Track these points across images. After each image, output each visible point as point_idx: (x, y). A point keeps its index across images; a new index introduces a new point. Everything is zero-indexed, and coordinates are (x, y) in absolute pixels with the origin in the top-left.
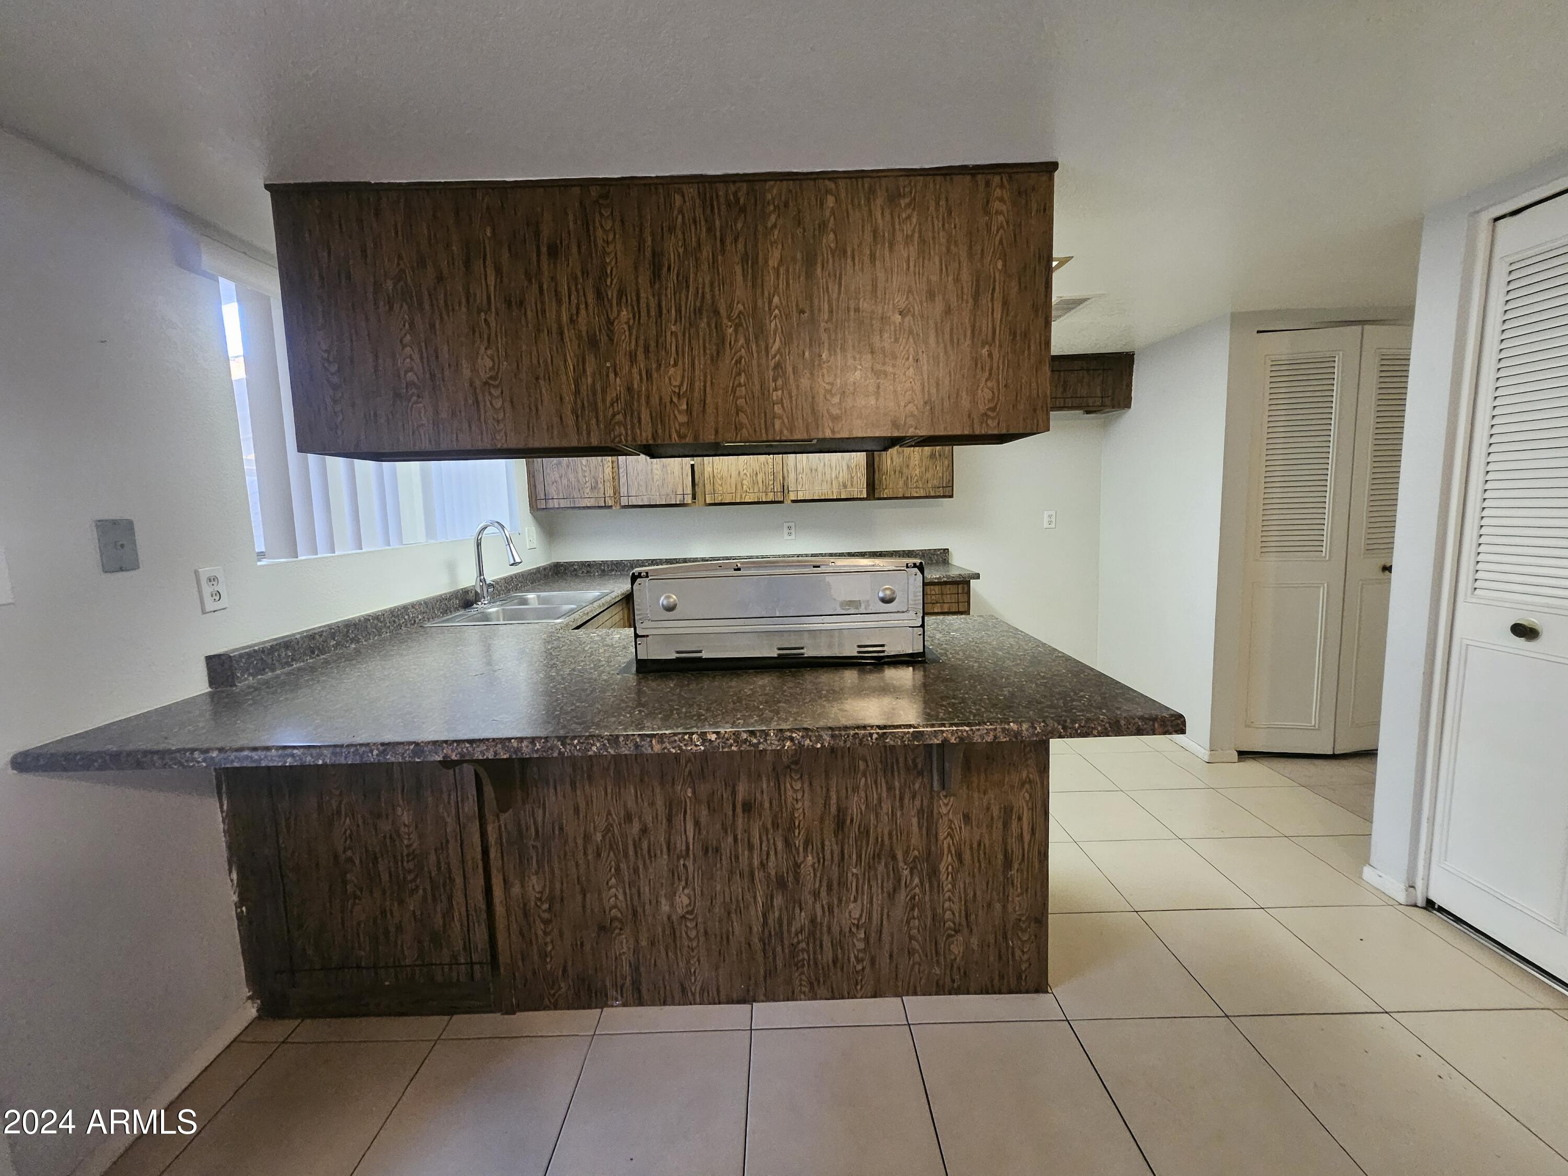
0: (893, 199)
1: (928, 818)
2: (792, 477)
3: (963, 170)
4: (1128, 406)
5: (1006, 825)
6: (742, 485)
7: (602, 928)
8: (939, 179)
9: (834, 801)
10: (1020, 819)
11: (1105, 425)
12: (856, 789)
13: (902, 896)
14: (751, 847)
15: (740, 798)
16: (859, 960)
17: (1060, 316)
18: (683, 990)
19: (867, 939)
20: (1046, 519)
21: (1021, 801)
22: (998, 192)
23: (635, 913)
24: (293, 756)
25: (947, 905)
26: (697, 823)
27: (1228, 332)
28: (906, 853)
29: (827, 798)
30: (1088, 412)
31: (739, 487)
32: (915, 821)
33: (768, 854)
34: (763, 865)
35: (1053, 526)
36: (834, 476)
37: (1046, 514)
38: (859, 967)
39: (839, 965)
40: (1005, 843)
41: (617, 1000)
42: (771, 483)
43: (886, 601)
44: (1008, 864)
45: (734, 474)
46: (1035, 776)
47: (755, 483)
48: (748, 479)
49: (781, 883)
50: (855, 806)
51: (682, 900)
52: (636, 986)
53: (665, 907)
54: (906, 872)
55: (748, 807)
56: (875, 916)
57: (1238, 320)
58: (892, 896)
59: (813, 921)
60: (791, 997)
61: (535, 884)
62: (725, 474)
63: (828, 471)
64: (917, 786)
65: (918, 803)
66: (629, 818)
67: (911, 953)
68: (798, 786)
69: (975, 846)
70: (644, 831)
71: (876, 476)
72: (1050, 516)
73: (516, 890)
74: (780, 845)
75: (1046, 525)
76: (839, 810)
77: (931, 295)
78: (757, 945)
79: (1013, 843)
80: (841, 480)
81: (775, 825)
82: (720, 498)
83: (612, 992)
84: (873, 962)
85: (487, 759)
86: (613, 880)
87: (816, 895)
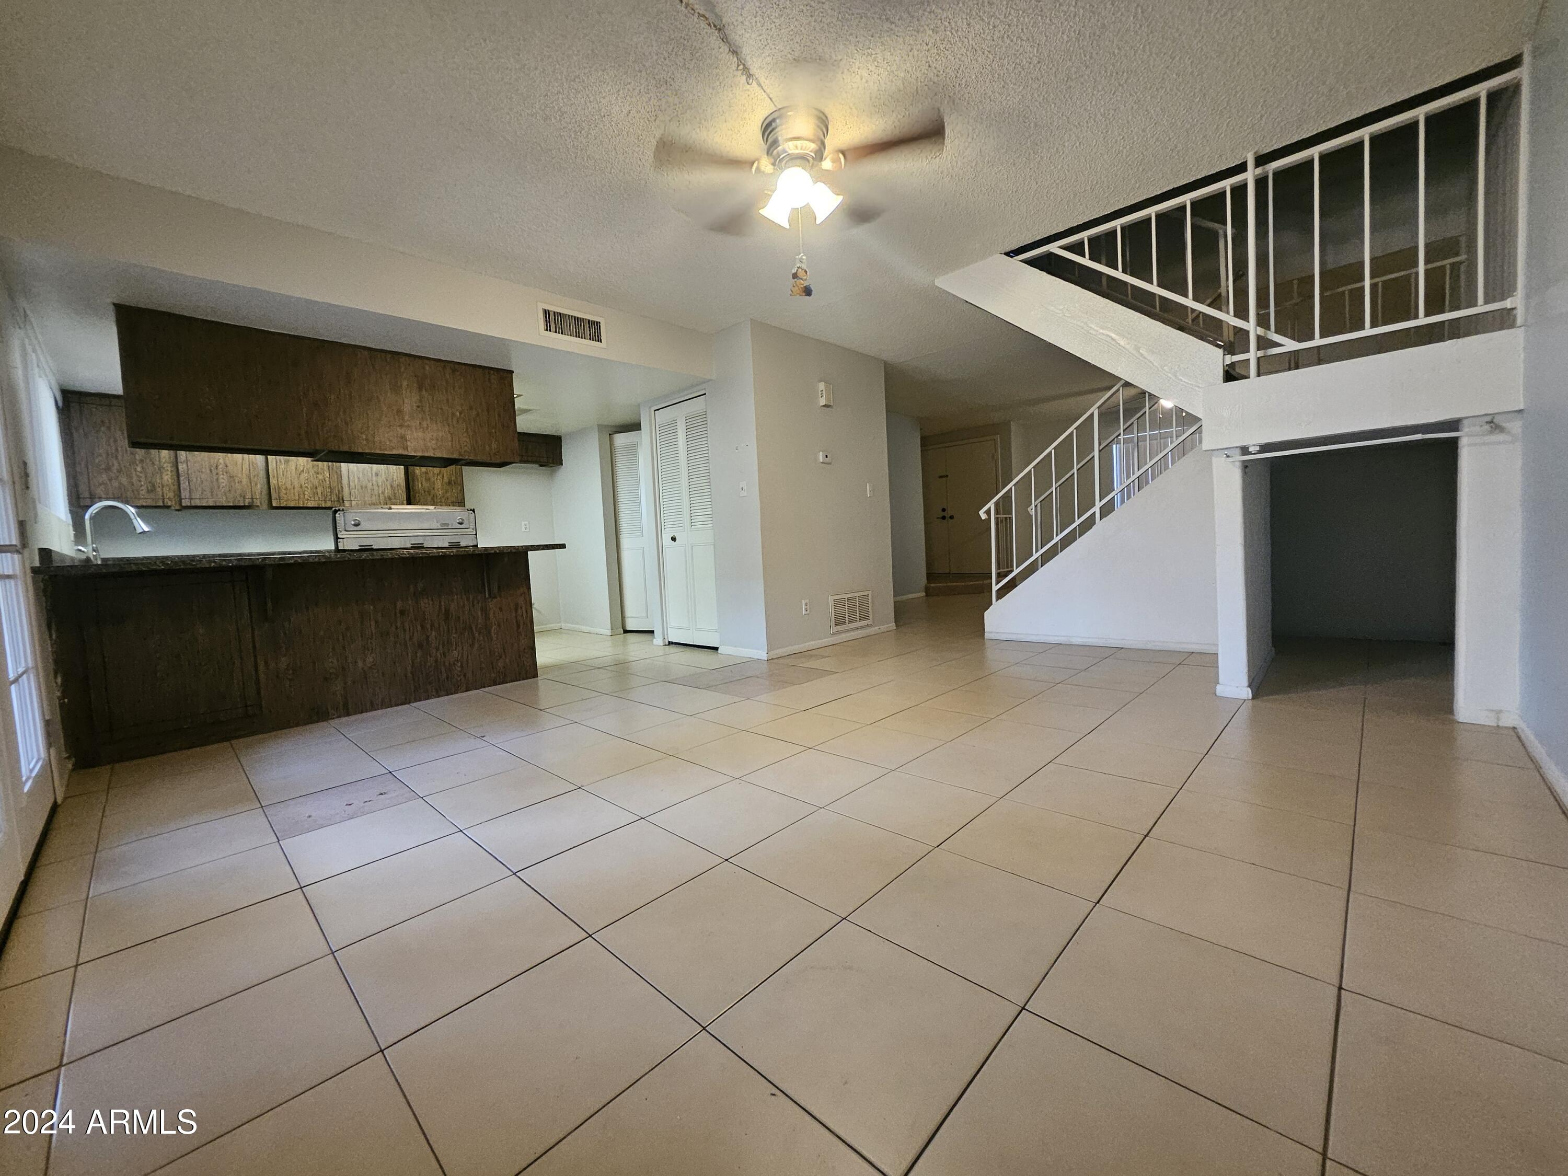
0: (454, 371)
1: (485, 611)
2: (346, 490)
3: (480, 367)
4: (562, 464)
5: (516, 611)
6: (304, 495)
7: (326, 679)
8: (471, 368)
9: (443, 607)
10: (521, 608)
11: (552, 474)
12: (453, 600)
13: (476, 646)
14: (405, 630)
15: (398, 607)
16: (459, 676)
17: (520, 415)
18: (372, 703)
19: (462, 666)
20: (523, 527)
21: (521, 601)
22: (493, 376)
23: (343, 668)
24: (215, 562)
25: (495, 646)
26: (376, 622)
27: (597, 433)
28: (477, 626)
29: (440, 606)
30: (541, 466)
31: (302, 496)
32: (479, 614)
33: (413, 633)
34: (411, 638)
35: (528, 530)
36: (380, 492)
37: (523, 523)
38: (459, 679)
39: (449, 679)
40: (516, 617)
41: (334, 715)
42: (329, 494)
43: (461, 523)
44: (518, 627)
45: (297, 485)
46: (526, 591)
47: (316, 494)
48: (309, 490)
49: (420, 646)
50: (453, 607)
51: (370, 659)
52: (346, 705)
53: (360, 664)
54: (477, 635)
55: (402, 613)
56: (465, 656)
57: (601, 428)
58: (472, 646)
59: (436, 661)
60: (428, 698)
61: (284, 661)
62: (289, 486)
63: (376, 488)
64: (479, 597)
65: (480, 604)
66: (340, 622)
67: (481, 669)
68: (426, 601)
69: (505, 620)
70: (348, 629)
71: (412, 493)
72: (525, 525)
73: (272, 665)
74: (419, 628)
75: (523, 529)
76: (445, 610)
77: (471, 408)
78: (410, 675)
79: (519, 618)
80: (386, 495)
81: (416, 619)
82: (285, 503)
83: (331, 711)
84: (465, 676)
85: (316, 562)
86: (331, 654)
87: (437, 649)
